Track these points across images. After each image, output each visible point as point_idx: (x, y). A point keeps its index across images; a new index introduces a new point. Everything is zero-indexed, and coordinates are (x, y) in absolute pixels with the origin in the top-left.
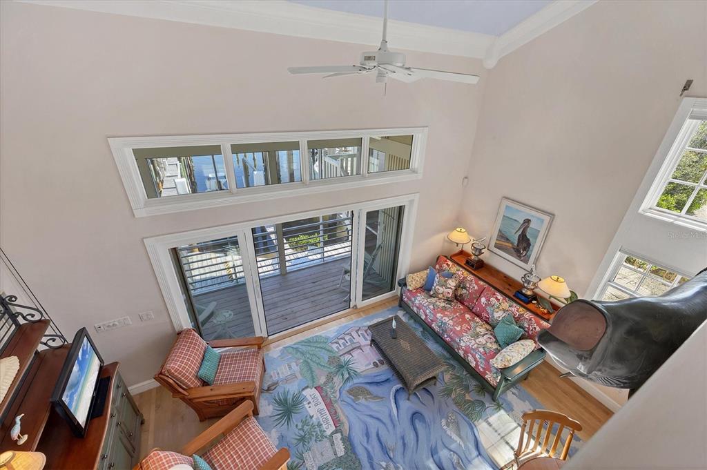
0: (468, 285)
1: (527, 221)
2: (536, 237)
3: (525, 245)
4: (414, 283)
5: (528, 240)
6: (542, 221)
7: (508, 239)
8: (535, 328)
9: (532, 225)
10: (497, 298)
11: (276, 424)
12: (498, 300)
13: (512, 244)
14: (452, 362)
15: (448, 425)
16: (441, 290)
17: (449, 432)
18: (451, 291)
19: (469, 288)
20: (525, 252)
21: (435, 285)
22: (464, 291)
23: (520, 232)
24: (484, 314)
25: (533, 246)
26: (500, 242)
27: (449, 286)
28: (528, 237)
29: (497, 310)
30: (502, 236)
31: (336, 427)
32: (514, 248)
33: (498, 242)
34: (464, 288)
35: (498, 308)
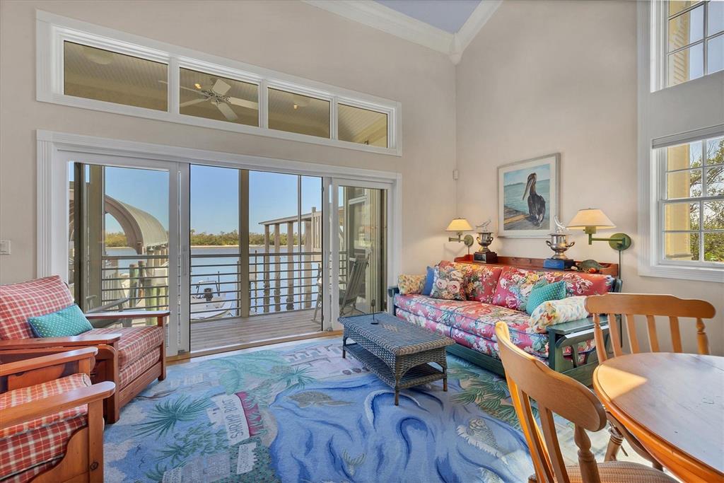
0: (480, 275)
1: (532, 177)
2: (547, 189)
3: (538, 206)
4: (407, 283)
5: (540, 197)
6: (547, 166)
7: (517, 211)
8: (584, 284)
9: (538, 178)
10: (521, 274)
11: (137, 433)
12: (523, 275)
13: (523, 213)
14: (472, 371)
15: (470, 432)
16: (445, 283)
17: (471, 441)
18: (457, 284)
19: (482, 277)
20: (541, 215)
21: (435, 278)
22: (477, 283)
23: (528, 195)
24: (509, 299)
25: (549, 202)
26: (510, 220)
27: (455, 277)
28: (539, 195)
29: (525, 285)
30: (510, 211)
31: (251, 435)
32: (527, 218)
33: (507, 221)
34: (476, 279)
35: (524, 282)
